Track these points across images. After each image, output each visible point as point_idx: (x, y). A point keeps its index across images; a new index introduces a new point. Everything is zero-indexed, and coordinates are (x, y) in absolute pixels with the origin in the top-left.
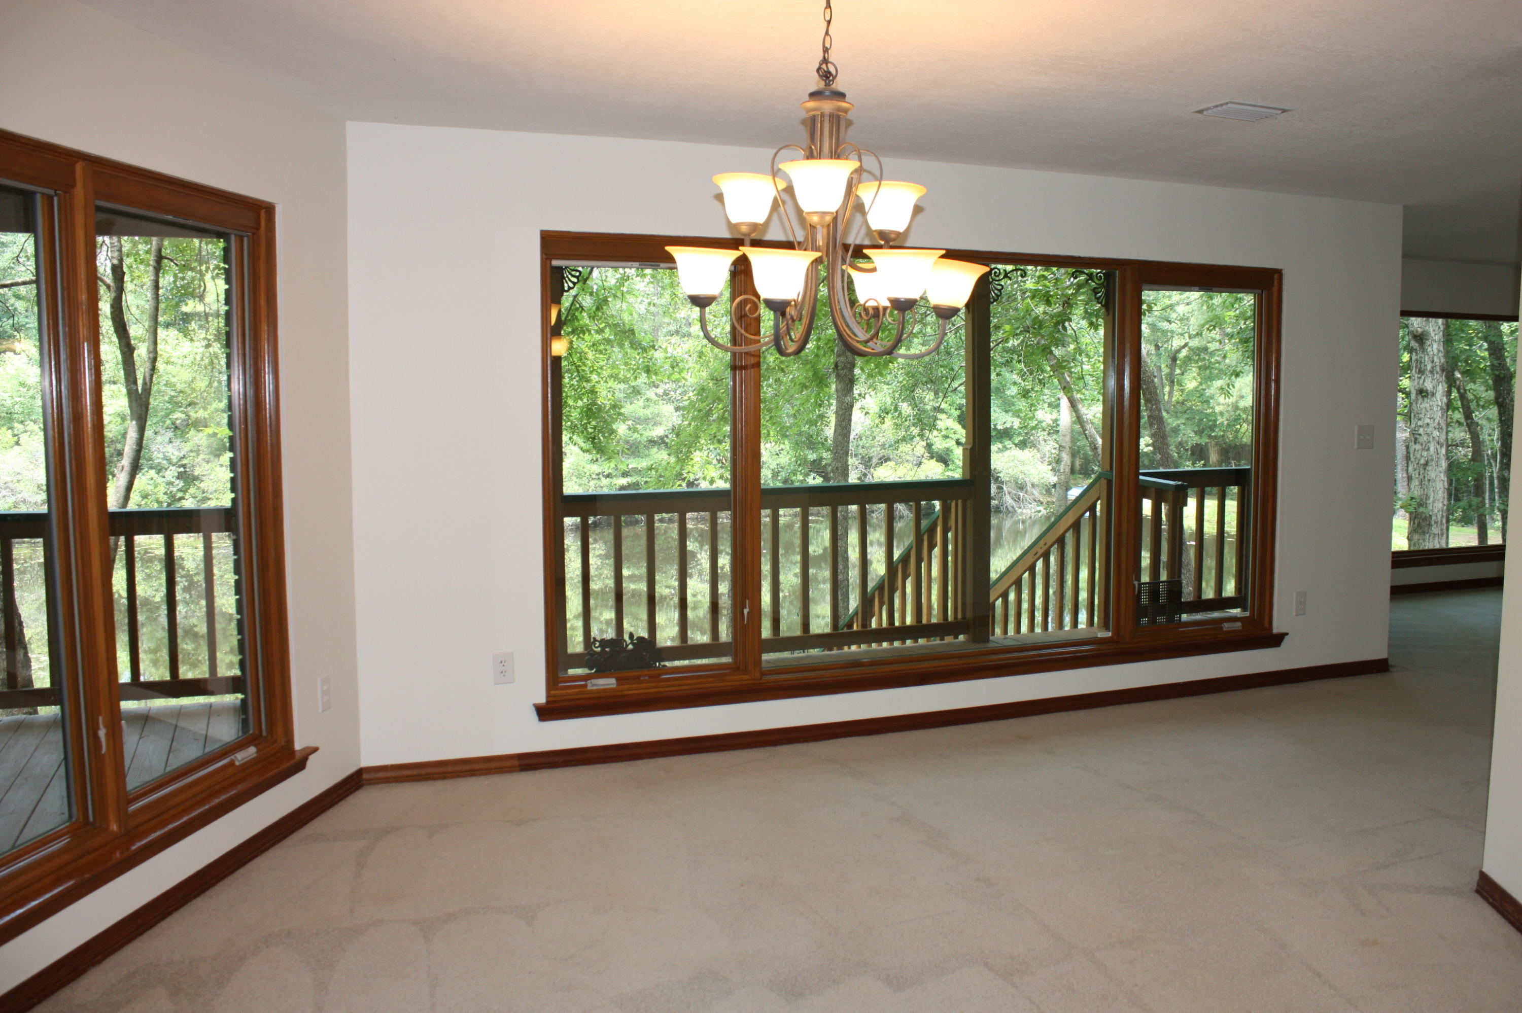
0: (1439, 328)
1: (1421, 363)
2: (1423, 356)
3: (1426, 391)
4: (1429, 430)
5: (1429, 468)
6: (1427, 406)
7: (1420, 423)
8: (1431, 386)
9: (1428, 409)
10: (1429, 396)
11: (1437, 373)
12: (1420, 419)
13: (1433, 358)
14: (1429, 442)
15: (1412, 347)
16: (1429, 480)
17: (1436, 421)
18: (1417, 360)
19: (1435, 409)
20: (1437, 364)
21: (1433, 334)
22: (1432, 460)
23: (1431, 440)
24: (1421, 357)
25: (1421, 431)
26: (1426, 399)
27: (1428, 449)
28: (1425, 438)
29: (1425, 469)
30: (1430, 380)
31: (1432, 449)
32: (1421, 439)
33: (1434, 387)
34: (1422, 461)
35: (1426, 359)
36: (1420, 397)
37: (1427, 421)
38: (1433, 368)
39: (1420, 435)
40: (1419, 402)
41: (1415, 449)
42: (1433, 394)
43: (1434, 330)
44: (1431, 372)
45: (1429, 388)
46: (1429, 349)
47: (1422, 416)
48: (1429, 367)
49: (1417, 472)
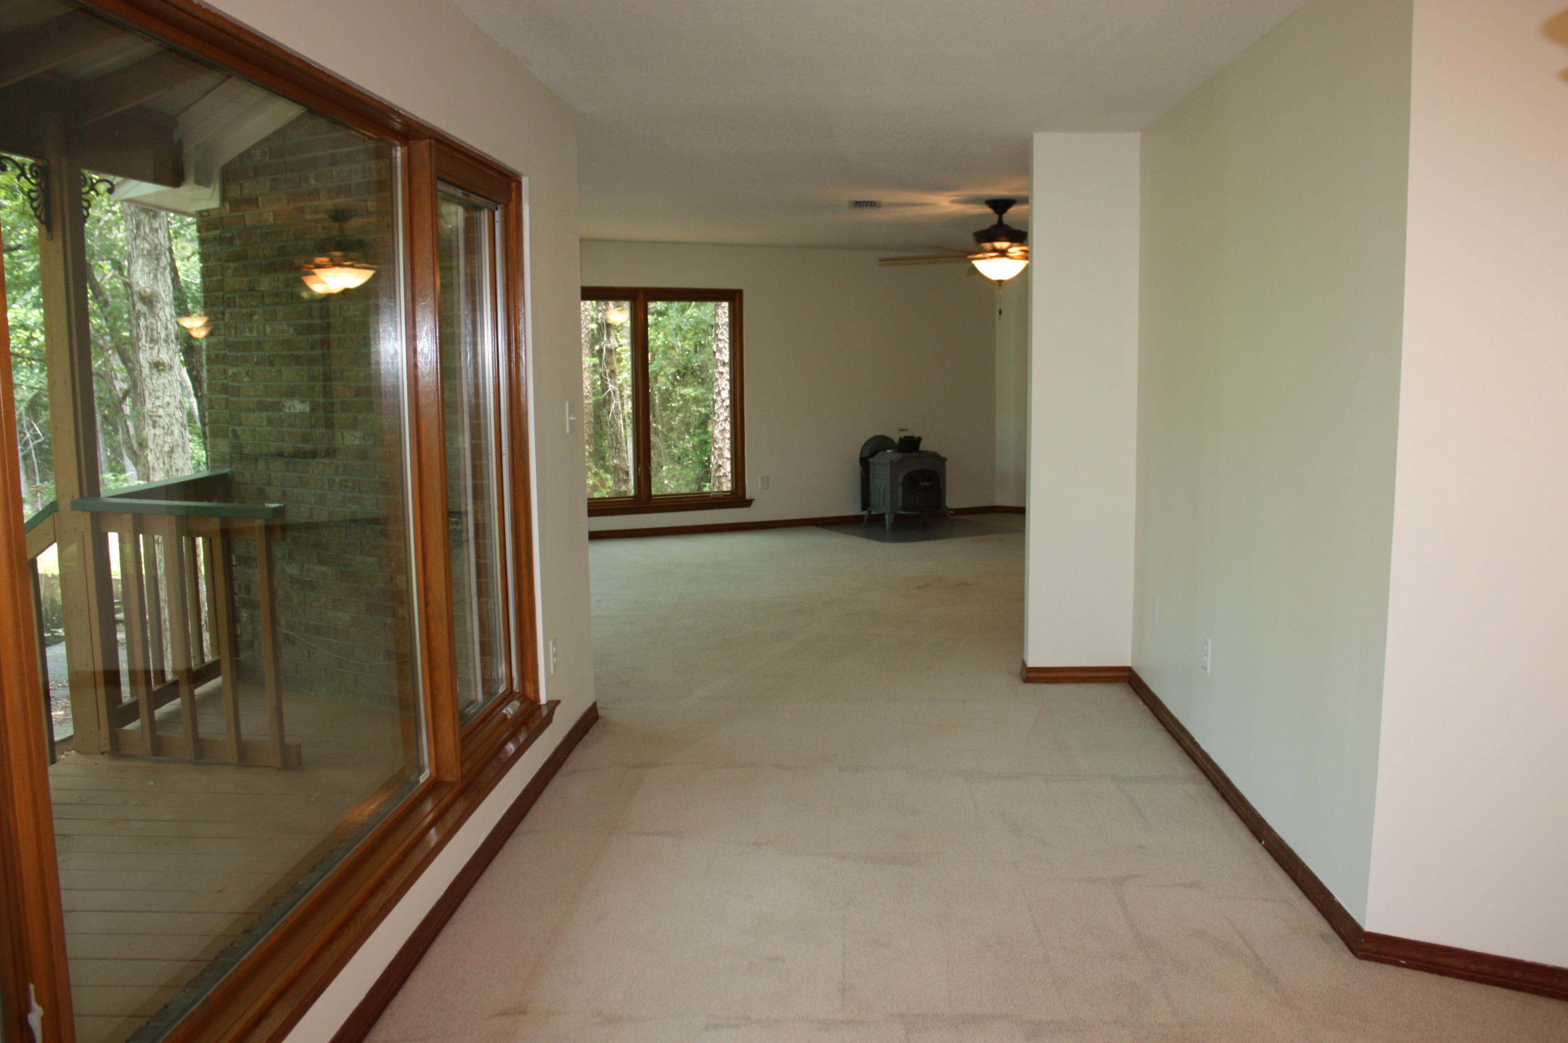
0: (169, 287)
1: (152, 330)
2: (154, 321)
3: (163, 364)
4: (171, 410)
5: (175, 455)
6: (166, 381)
7: (158, 403)
8: (168, 359)
9: (167, 384)
10: (167, 370)
11: (172, 342)
12: (158, 398)
13: (166, 324)
14: (172, 424)
15: (139, 311)
16: (177, 470)
17: (178, 400)
18: (147, 327)
19: (175, 385)
20: (172, 331)
21: (163, 295)
22: (178, 446)
23: (174, 421)
24: (152, 323)
25: (161, 412)
26: (163, 374)
27: (172, 433)
28: (167, 420)
29: (170, 457)
30: (165, 350)
31: (176, 432)
32: (161, 422)
33: (171, 359)
34: (166, 448)
35: (159, 326)
36: (155, 371)
37: (167, 399)
38: (167, 336)
39: (160, 417)
40: (155, 377)
41: (155, 435)
42: (171, 368)
43: (164, 291)
44: (166, 341)
45: (166, 361)
46: (161, 314)
47: (160, 394)
48: (163, 335)
49: (161, 461)
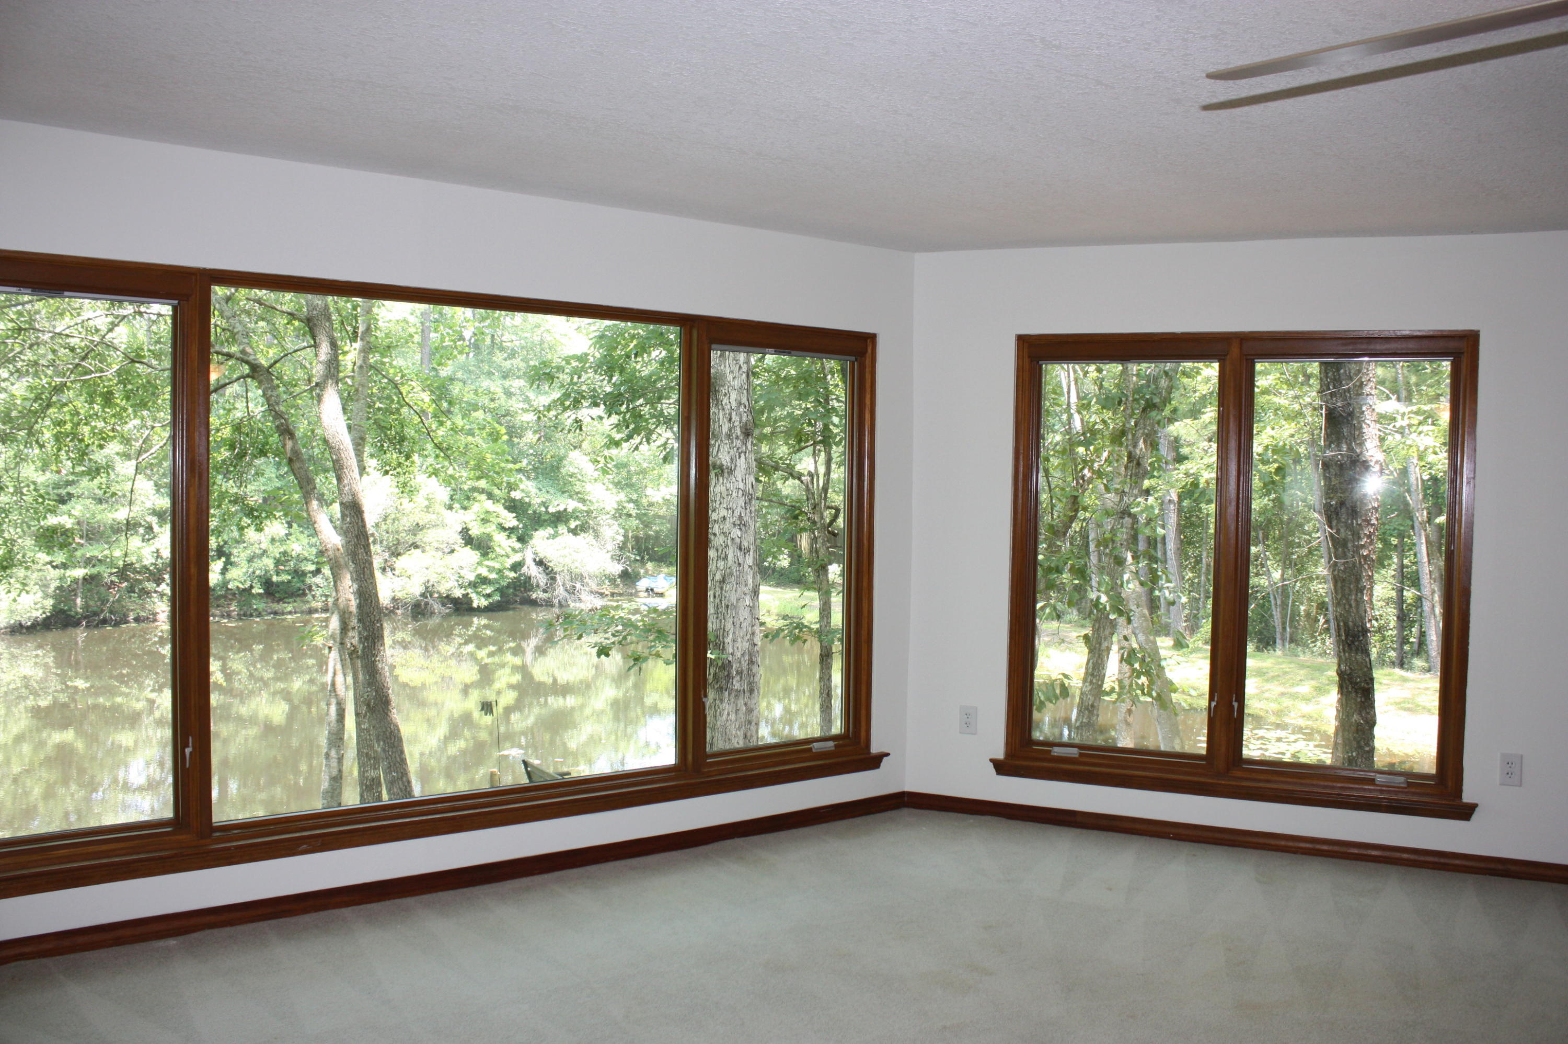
0: (740, 367)
2: (717, 411)
4: (727, 526)
5: (727, 587)
6: (723, 489)
8: (728, 460)
10: (726, 475)
11: (737, 438)
13: (730, 414)
14: (727, 546)
16: (727, 607)
17: (737, 514)
19: (734, 495)
20: (737, 424)
21: (730, 377)
22: (732, 574)
23: (729, 543)
27: (726, 558)
29: (722, 588)
30: (726, 448)
31: (730, 557)
33: (732, 459)
35: (721, 416)
37: (723, 512)
38: (730, 430)
42: (731, 472)
43: (732, 372)
44: (729, 436)
45: (724, 463)
46: (725, 401)
48: (725, 429)
